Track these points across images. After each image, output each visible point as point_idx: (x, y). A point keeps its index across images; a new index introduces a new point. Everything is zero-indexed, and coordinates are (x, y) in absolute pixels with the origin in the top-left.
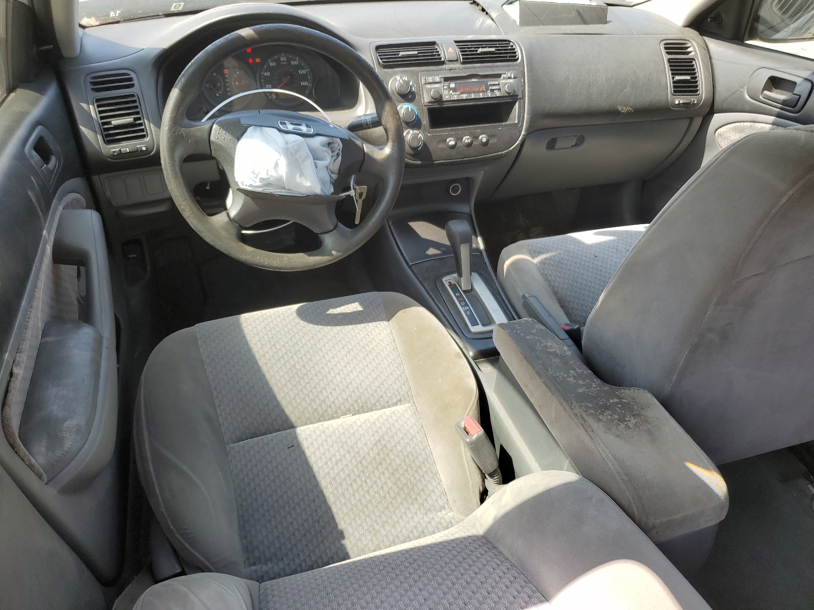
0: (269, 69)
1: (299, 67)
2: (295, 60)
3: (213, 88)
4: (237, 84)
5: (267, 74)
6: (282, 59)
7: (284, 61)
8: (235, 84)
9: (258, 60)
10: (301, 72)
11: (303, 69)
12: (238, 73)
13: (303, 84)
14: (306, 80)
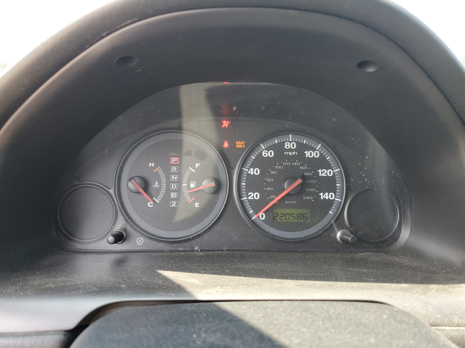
0: (260, 162)
1: (322, 163)
2: (314, 150)
3: (142, 191)
4: (192, 185)
5: (255, 172)
6: (287, 146)
7: (290, 150)
8: (189, 185)
9: (240, 145)
10: (323, 173)
11: (328, 166)
12: (197, 165)
13: (326, 196)
14: (332, 189)
